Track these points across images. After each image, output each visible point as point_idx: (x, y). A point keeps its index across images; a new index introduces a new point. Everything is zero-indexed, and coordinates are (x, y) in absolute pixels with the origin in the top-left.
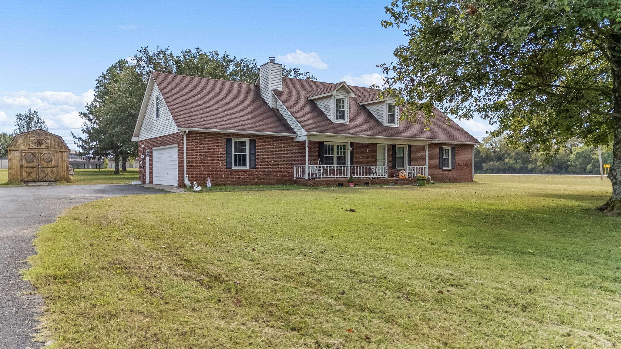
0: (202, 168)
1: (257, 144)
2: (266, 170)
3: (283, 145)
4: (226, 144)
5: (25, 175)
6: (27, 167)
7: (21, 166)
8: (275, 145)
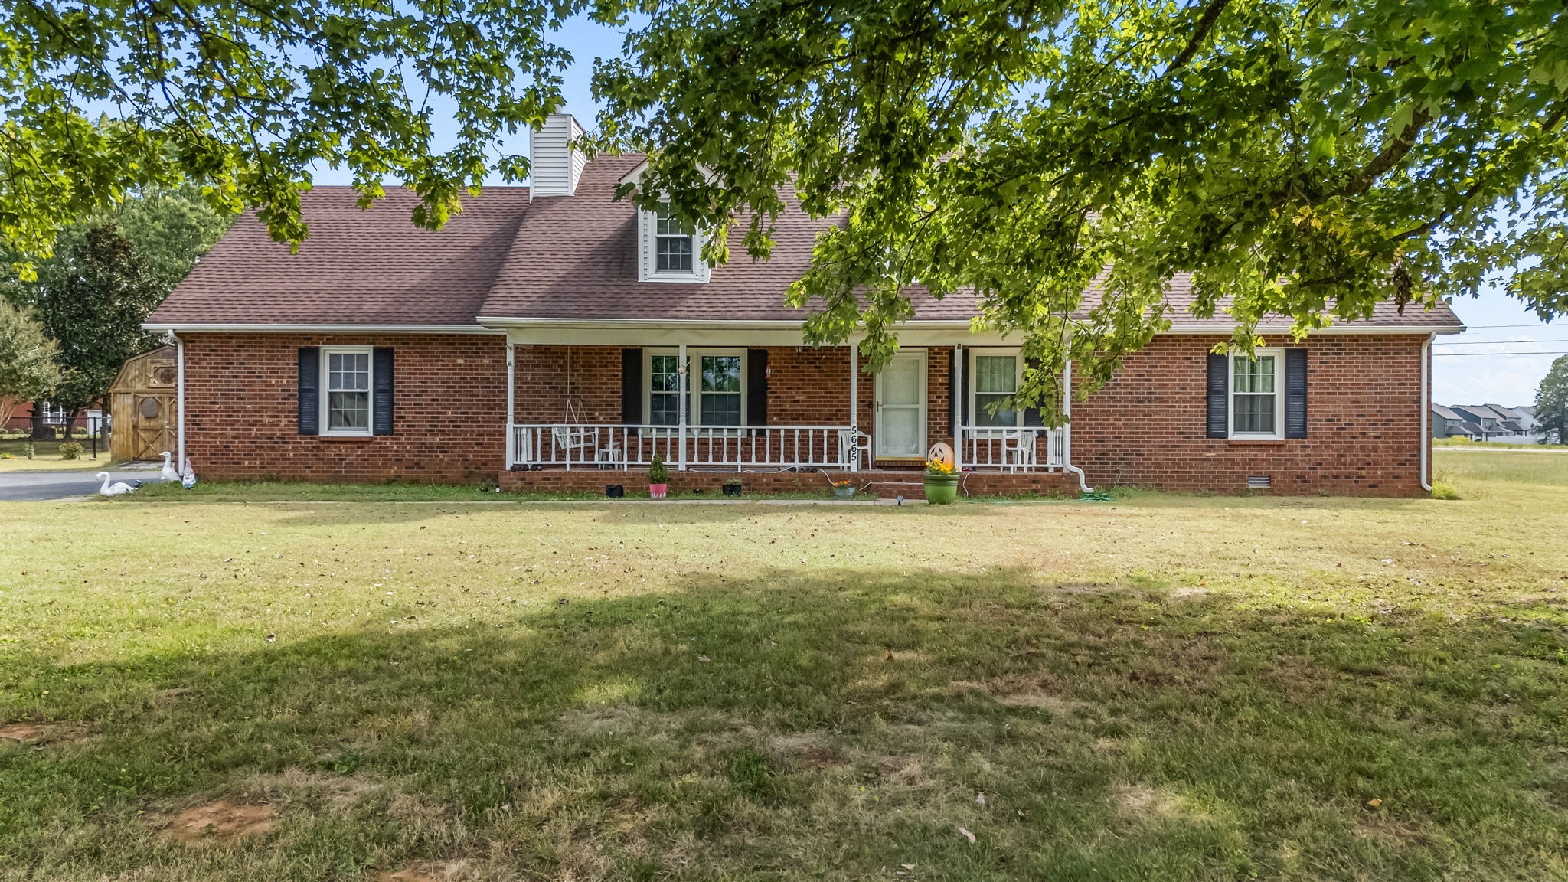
0: (230, 432)
1: (398, 361)
2: (429, 439)
3: (486, 361)
4: (299, 364)
5: (141, 446)
6: (146, 430)
7: (135, 427)
8: (460, 361)
